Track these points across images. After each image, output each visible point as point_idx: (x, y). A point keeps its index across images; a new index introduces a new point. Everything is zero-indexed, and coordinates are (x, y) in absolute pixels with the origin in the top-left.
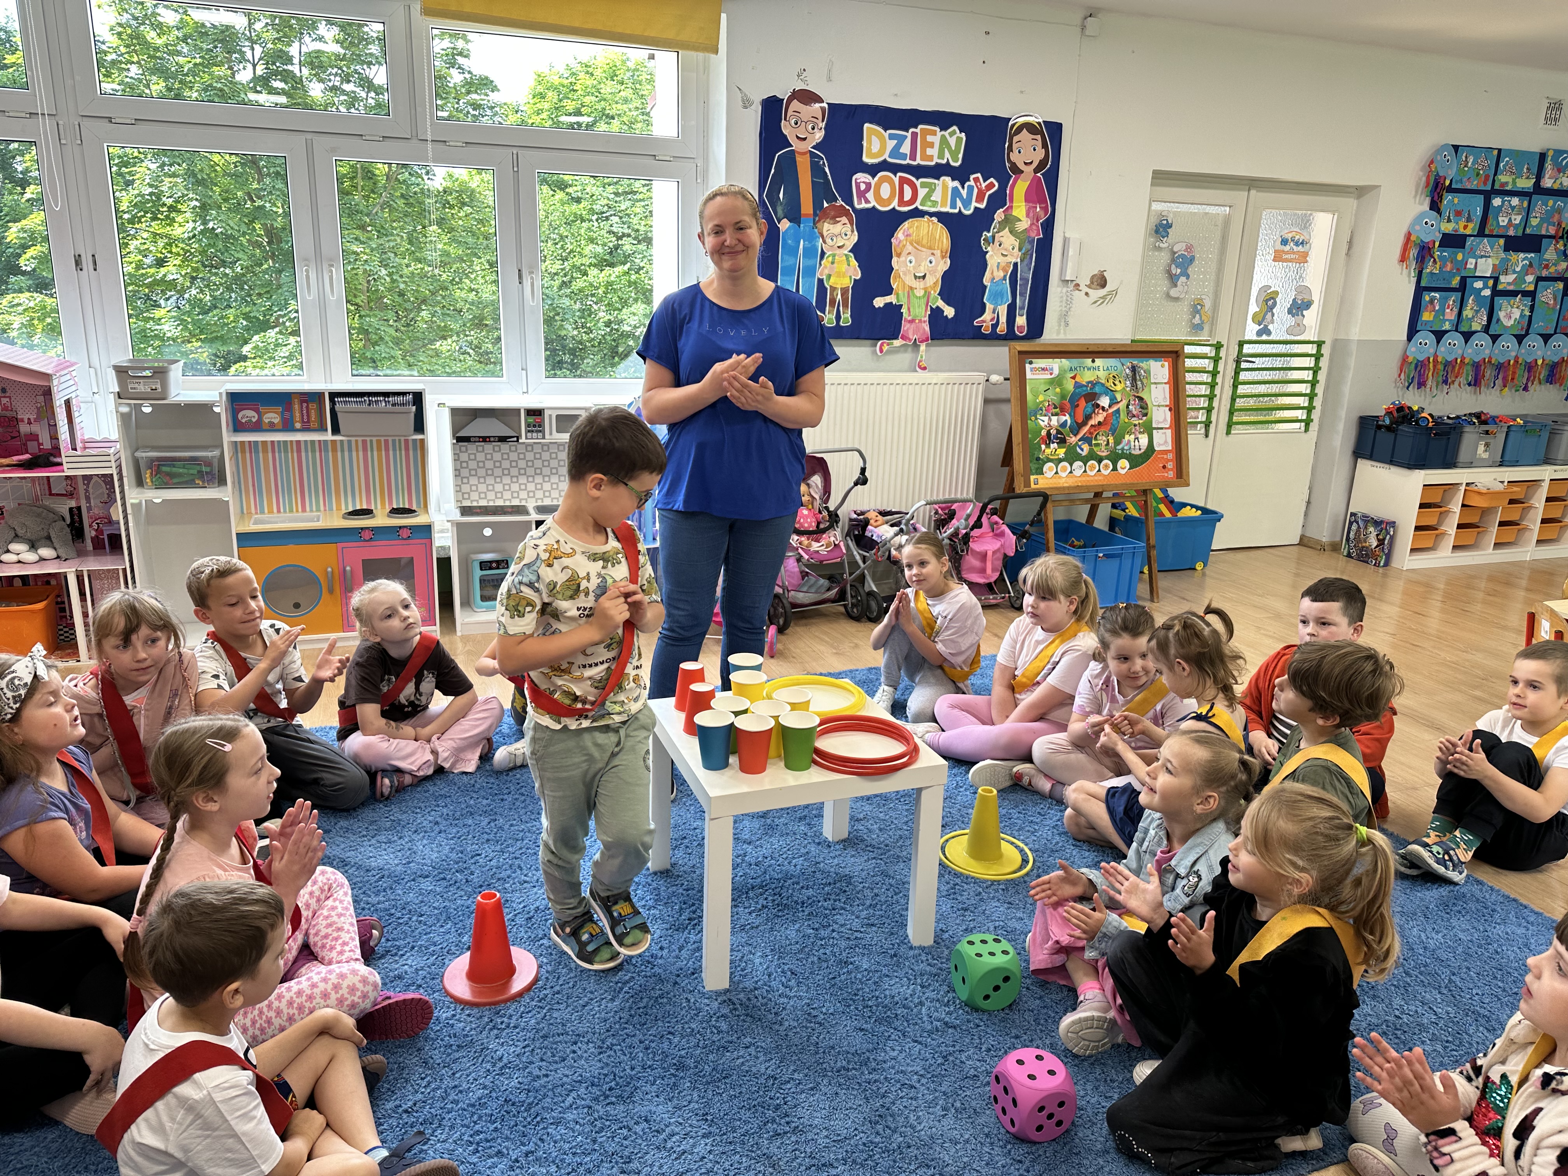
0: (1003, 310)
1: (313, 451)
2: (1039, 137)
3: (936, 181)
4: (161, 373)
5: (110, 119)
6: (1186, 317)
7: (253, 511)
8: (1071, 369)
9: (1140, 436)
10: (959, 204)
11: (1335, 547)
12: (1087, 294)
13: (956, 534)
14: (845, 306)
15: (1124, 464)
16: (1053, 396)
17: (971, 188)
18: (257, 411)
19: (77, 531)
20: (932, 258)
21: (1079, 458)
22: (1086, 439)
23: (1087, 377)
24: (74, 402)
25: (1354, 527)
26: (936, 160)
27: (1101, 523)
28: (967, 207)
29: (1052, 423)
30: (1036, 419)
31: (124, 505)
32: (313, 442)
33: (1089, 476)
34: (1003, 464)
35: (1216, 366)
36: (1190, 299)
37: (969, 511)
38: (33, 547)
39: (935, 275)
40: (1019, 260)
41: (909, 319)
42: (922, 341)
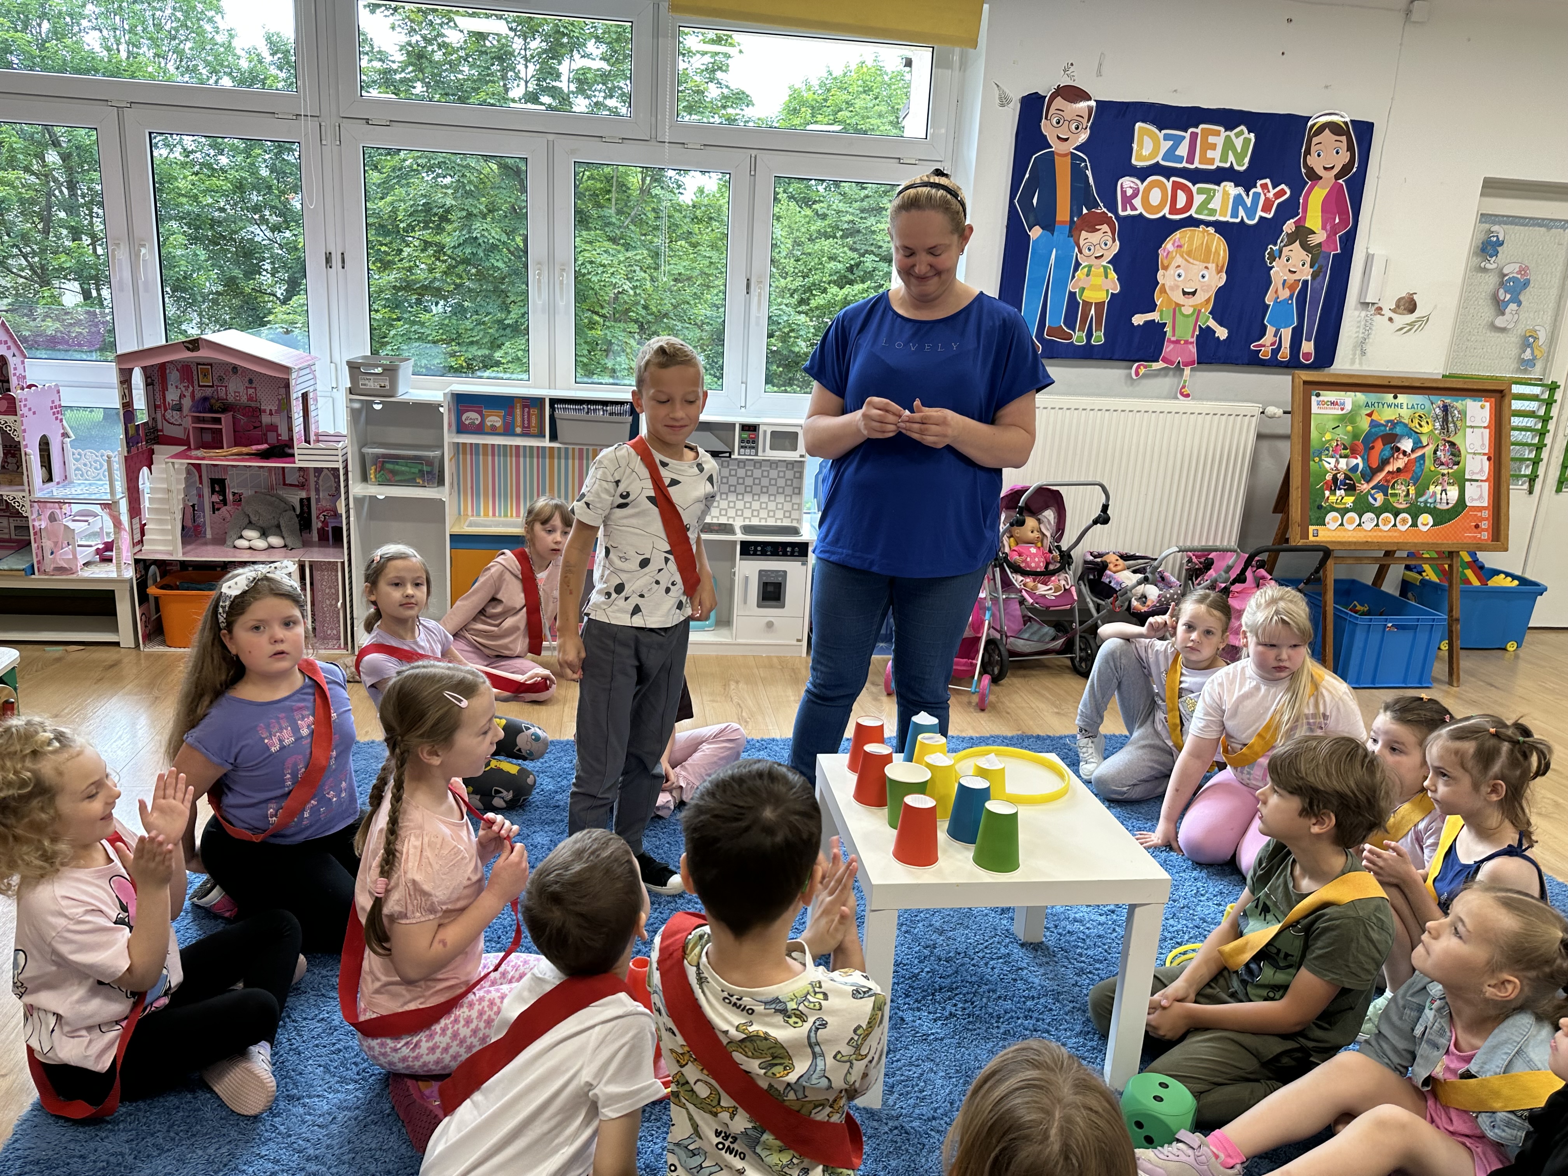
0: (1287, 334)
1: (531, 457)
2: (1344, 138)
3: (1216, 187)
4: (391, 371)
5: (367, 121)
6: (1514, 351)
7: (470, 513)
8: (1367, 405)
9: (1448, 488)
10: (1241, 213)
12: (1391, 319)
14: (1099, 324)
15: (1426, 520)
16: (1343, 435)
17: (1257, 196)
18: (480, 413)
19: (304, 521)
20: (1205, 272)
21: (1371, 509)
22: (1382, 488)
23: (1386, 415)
24: (311, 395)
26: (1218, 163)
27: (1391, 586)
28: (1251, 217)
29: (1339, 466)
30: (1321, 460)
31: (347, 499)
32: (531, 447)
33: (1381, 530)
34: (1276, 510)
35: (1548, 411)
36: (1521, 329)
37: (1230, 562)
38: (264, 534)
39: (1208, 291)
40: (1309, 278)
41: (1173, 339)
42: (1186, 365)
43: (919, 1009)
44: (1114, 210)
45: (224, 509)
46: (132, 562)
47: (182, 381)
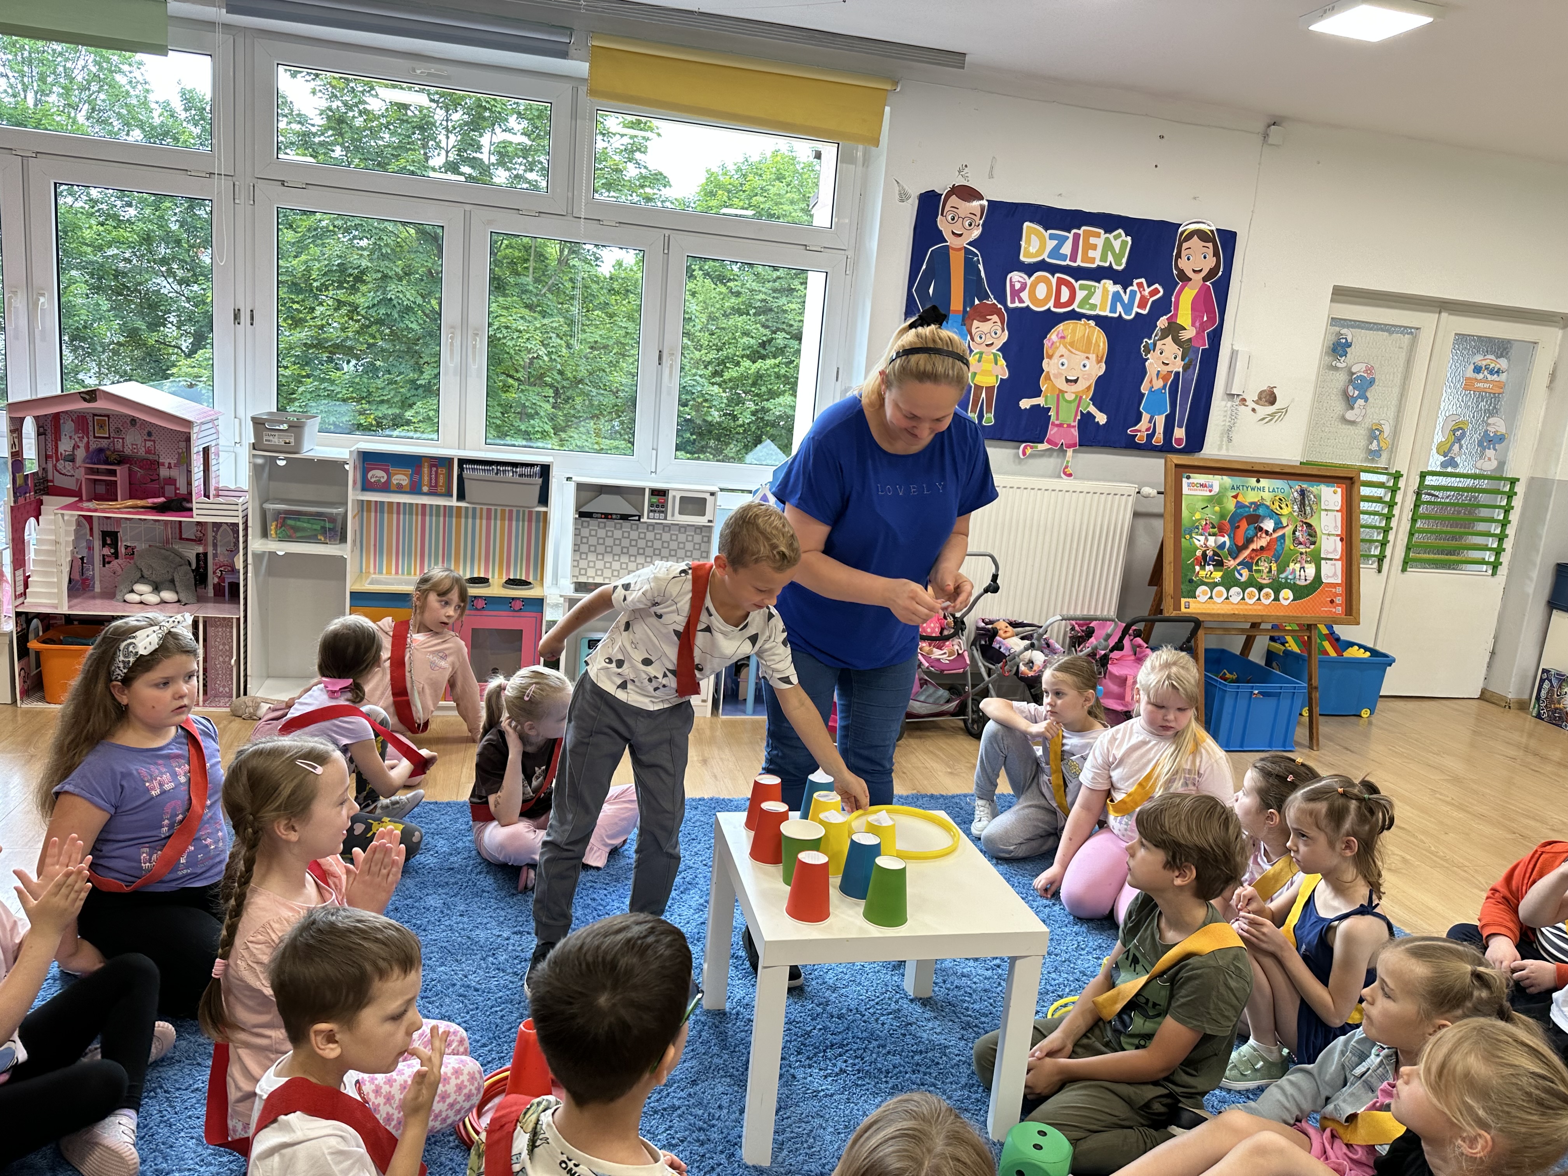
0: (1160, 420)
1: (438, 515)
2: (1210, 245)
3: (1096, 284)
4: (297, 428)
5: (283, 183)
6: (1363, 443)
7: (372, 570)
8: (1233, 488)
9: (1306, 566)
10: (1119, 308)
11: (1522, 706)
12: (1254, 410)
13: (1092, 655)
14: (989, 405)
15: (1287, 594)
16: (1212, 514)
17: (1133, 293)
18: (387, 472)
19: (200, 577)
20: (1086, 362)
21: (1237, 583)
22: (1247, 564)
23: (1250, 497)
24: (212, 450)
25: (1546, 685)
26: (1098, 263)
27: (1257, 656)
28: (1128, 312)
29: (1208, 544)
30: (1191, 537)
31: (245, 554)
32: (438, 506)
33: (1247, 604)
34: (1151, 583)
35: (1393, 497)
36: (1368, 423)
37: (1109, 631)
38: (157, 589)
39: (1088, 379)
40: (1181, 370)
41: (1057, 422)
42: (1069, 446)
43: (810, 1066)
44: (1003, 302)
45: (115, 563)
46: (13, 615)
47: (76, 432)
